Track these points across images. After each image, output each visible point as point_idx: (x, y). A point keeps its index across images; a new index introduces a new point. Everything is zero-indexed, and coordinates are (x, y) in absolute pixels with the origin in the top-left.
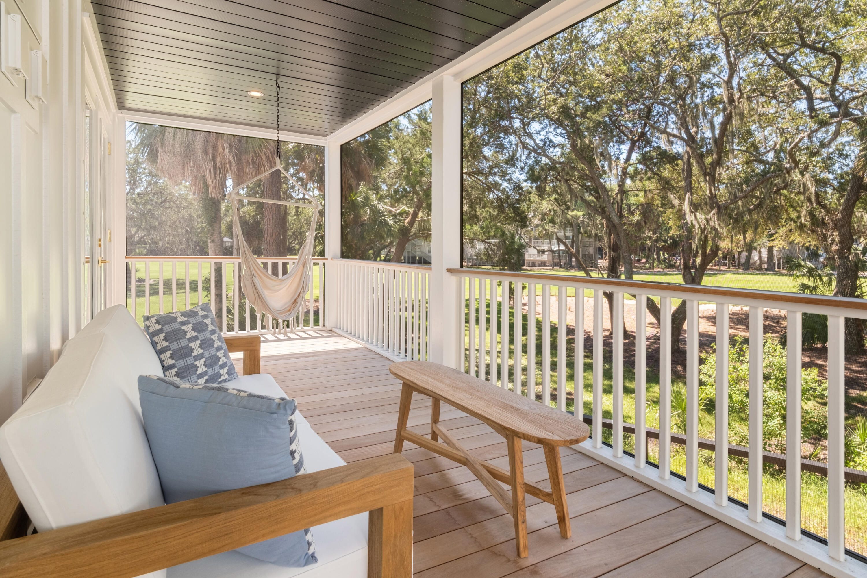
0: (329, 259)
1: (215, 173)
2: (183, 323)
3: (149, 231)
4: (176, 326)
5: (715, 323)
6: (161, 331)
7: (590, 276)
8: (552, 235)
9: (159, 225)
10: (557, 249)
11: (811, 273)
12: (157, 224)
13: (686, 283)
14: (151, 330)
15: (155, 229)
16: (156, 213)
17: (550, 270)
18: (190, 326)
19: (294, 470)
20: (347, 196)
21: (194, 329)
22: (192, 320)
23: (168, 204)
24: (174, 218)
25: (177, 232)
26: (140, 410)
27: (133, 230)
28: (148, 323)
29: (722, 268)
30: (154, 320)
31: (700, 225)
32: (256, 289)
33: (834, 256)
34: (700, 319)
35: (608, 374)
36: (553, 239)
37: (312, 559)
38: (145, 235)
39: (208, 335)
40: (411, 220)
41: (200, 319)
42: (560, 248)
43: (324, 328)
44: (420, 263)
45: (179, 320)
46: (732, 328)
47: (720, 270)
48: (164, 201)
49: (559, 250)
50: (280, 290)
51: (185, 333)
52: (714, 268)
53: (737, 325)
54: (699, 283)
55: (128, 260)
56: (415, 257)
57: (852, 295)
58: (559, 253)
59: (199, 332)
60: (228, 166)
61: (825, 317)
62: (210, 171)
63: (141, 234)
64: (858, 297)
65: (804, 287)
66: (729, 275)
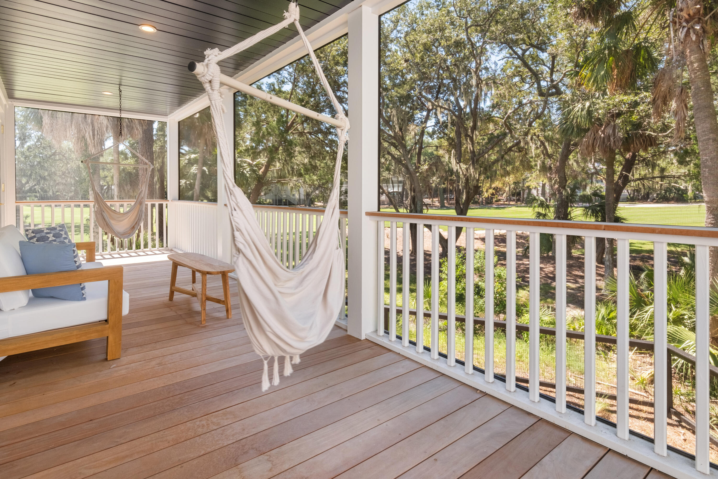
0: (170, 201)
1: (94, 135)
2: (47, 233)
3: (39, 181)
4: (43, 234)
5: (484, 242)
6: (34, 237)
7: (398, 212)
8: (389, 181)
9: (49, 175)
10: (392, 191)
11: (542, 205)
12: (46, 174)
13: (458, 214)
14: (29, 236)
15: (44, 179)
16: (46, 165)
17: (387, 208)
18: (52, 235)
19: (76, 268)
20: (211, 151)
21: (53, 236)
22: (53, 232)
23: (57, 156)
24: (63, 169)
25: (66, 181)
26: (19, 252)
27: (24, 181)
28: (27, 233)
29: (512, 203)
30: (30, 231)
31: (463, 172)
32: (104, 219)
33: (555, 192)
34: (476, 241)
35: (400, 281)
36: (389, 183)
37: (85, 299)
38: (35, 185)
39: (62, 239)
40: (264, 170)
41: (58, 232)
42: (395, 190)
43: (167, 249)
44: (285, 204)
45: (45, 231)
46: (496, 245)
47: (509, 205)
48: (54, 154)
49: (394, 192)
50: (123, 220)
51: (49, 238)
52: (506, 203)
53: (500, 243)
54: (465, 215)
55: (18, 204)
56: (282, 200)
57: (566, 219)
58: (394, 194)
59: (57, 238)
60: (105, 129)
61: (552, 235)
62: (89, 133)
63: (31, 183)
64: (569, 220)
65: (539, 214)
66: (514, 208)
